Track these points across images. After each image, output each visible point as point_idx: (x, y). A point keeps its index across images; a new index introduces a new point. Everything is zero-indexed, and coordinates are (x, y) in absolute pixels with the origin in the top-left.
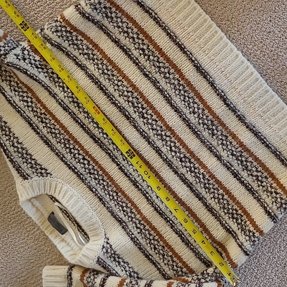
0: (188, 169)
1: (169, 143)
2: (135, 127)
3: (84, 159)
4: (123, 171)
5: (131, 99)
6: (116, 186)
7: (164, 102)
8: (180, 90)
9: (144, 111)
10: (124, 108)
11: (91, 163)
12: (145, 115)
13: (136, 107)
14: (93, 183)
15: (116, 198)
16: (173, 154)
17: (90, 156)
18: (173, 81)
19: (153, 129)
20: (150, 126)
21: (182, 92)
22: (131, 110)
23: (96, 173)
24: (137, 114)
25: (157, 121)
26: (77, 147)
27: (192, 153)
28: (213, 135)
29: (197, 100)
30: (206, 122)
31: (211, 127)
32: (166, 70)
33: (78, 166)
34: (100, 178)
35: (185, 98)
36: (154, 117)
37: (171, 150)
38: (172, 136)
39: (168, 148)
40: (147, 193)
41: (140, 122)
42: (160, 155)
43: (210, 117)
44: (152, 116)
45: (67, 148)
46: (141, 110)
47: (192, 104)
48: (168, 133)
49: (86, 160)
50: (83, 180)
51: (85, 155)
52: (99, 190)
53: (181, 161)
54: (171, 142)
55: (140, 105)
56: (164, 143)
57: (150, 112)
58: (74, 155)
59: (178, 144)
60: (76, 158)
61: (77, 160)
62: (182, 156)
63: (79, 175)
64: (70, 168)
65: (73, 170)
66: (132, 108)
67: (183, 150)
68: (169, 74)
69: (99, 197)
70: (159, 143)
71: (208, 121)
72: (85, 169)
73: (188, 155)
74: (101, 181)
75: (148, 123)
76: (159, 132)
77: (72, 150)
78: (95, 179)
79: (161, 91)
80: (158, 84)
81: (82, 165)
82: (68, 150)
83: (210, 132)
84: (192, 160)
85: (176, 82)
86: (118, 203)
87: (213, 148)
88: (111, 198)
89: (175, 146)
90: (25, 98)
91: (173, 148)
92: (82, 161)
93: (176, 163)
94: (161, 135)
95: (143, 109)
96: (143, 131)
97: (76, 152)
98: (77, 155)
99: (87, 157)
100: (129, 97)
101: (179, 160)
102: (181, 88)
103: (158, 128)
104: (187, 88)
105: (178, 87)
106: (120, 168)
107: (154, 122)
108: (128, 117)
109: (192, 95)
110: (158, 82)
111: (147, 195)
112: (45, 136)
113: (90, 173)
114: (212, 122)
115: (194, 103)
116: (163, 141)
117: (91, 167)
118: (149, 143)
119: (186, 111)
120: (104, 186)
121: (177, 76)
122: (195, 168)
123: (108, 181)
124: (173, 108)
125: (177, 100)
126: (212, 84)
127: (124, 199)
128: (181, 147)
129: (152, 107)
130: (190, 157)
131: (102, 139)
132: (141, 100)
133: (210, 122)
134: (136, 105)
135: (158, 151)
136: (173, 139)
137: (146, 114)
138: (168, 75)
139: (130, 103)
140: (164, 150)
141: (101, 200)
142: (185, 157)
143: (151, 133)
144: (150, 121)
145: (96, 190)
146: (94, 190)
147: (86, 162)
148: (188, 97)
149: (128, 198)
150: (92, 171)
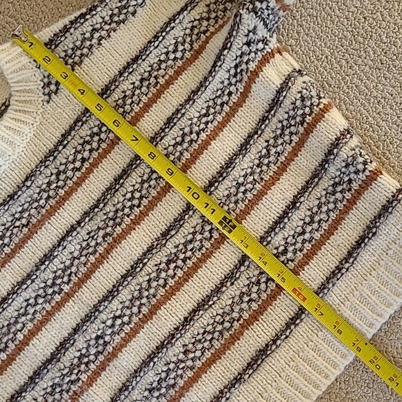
0: (84, 351)
1: (128, 312)
2: (150, 249)
3: (83, 160)
4: (68, 233)
5: (199, 237)
6: (41, 223)
7: (198, 297)
8: (222, 323)
9: (180, 263)
10: (181, 226)
11: (78, 174)
12: (172, 265)
13: (185, 247)
14: (41, 181)
15: (18, 223)
16: (109, 323)
17: (90, 171)
18: (237, 309)
19: (149, 281)
20: (154, 275)
21: (219, 328)
22: (179, 239)
23: (60, 183)
24: (174, 251)
25: (164, 286)
26: (104, 145)
27: (114, 355)
28: (150, 391)
29: (208, 354)
30: (172, 376)
31: (164, 385)
32: (254, 296)
33: (69, 151)
34: (51, 193)
35: (209, 333)
36: (171, 282)
37: (115, 318)
38: (141, 316)
39: (118, 313)
40: (33, 281)
41: (160, 257)
42: (105, 298)
43: (181, 382)
44: (173, 277)
45: (100, 129)
46: (182, 256)
47: (200, 346)
48: (145, 310)
49: (82, 165)
50: (44, 162)
51: (91, 161)
52: (30, 192)
53: (98, 338)
54: (130, 317)
55: (189, 254)
56: (127, 303)
57: (180, 273)
58: (88, 142)
59: (127, 329)
60: (82, 145)
61: (79, 148)
62: (107, 338)
63: (53, 153)
64: (64, 136)
65: (60, 142)
66: (183, 241)
67: (117, 339)
68: (248, 302)
69: (15, 193)
70: (125, 295)
71: (174, 379)
72: (66, 164)
73: (110, 349)
74: (45, 195)
75: (159, 271)
76: (146, 293)
77: (96, 138)
78: (49, 184)
79: (218, 290)
80: (229, 284)
81: (71, 158)
82: (96, 130)
83: (155, 384)
84: (101, 358)
85: (235, 315)
86: (8, 229)
87: (126, 393)
88: (17, 216)
89: (123, 324)
90: (180, 48)
91: (119, 322)
92: (79, 156)
93: (93, 330)
94: (140, 298)
95: (184, 260)
96: (145, 264)
97: (95, 145)
98: (88, 147)
99: (87, 165)
100: (201, 234)
101: (99, 333)
102: (227, 325)
103: (152, 291)
104: (227, 335)
105: (227, 318)
106: (73, 228)
107: (161, 282)
108: (165, 235)
109: (217, 344)
110: (232, 284)
111: (29, 282)
112: (117, 87)
113: (58, 174)
114: (173, 386)
115: (203, 350)
116: (131, 301)
117: (70, 173)
118: (124, 277)
119: (187, 338)
120: (37, 201)
121: (246, 315)
122: (87, 364)
123: (48, 207)
124: (190, 314)
125: (204, 319)
126: (238, 380)
127: (16, 240)
128: (123, 335)
129: (188, 276)
130: (106, 353)
131: (122, 191)
132: (198, 254)
133: (172, 382)
134: (190, 247)
135: (111, 294)
136: (135, 319)
137: (176, 267)
138: (246, 299)
139: (191, 236)
140: (115, 305)
141: (11, 197)
142: (106, 344)
143: (142, 278)
144: (163, 275)
145: (28, 187)
146: (28, 183)
147: (78, 164)
148: (212, 338)
149: (20, 246)
150: (62, 177)
